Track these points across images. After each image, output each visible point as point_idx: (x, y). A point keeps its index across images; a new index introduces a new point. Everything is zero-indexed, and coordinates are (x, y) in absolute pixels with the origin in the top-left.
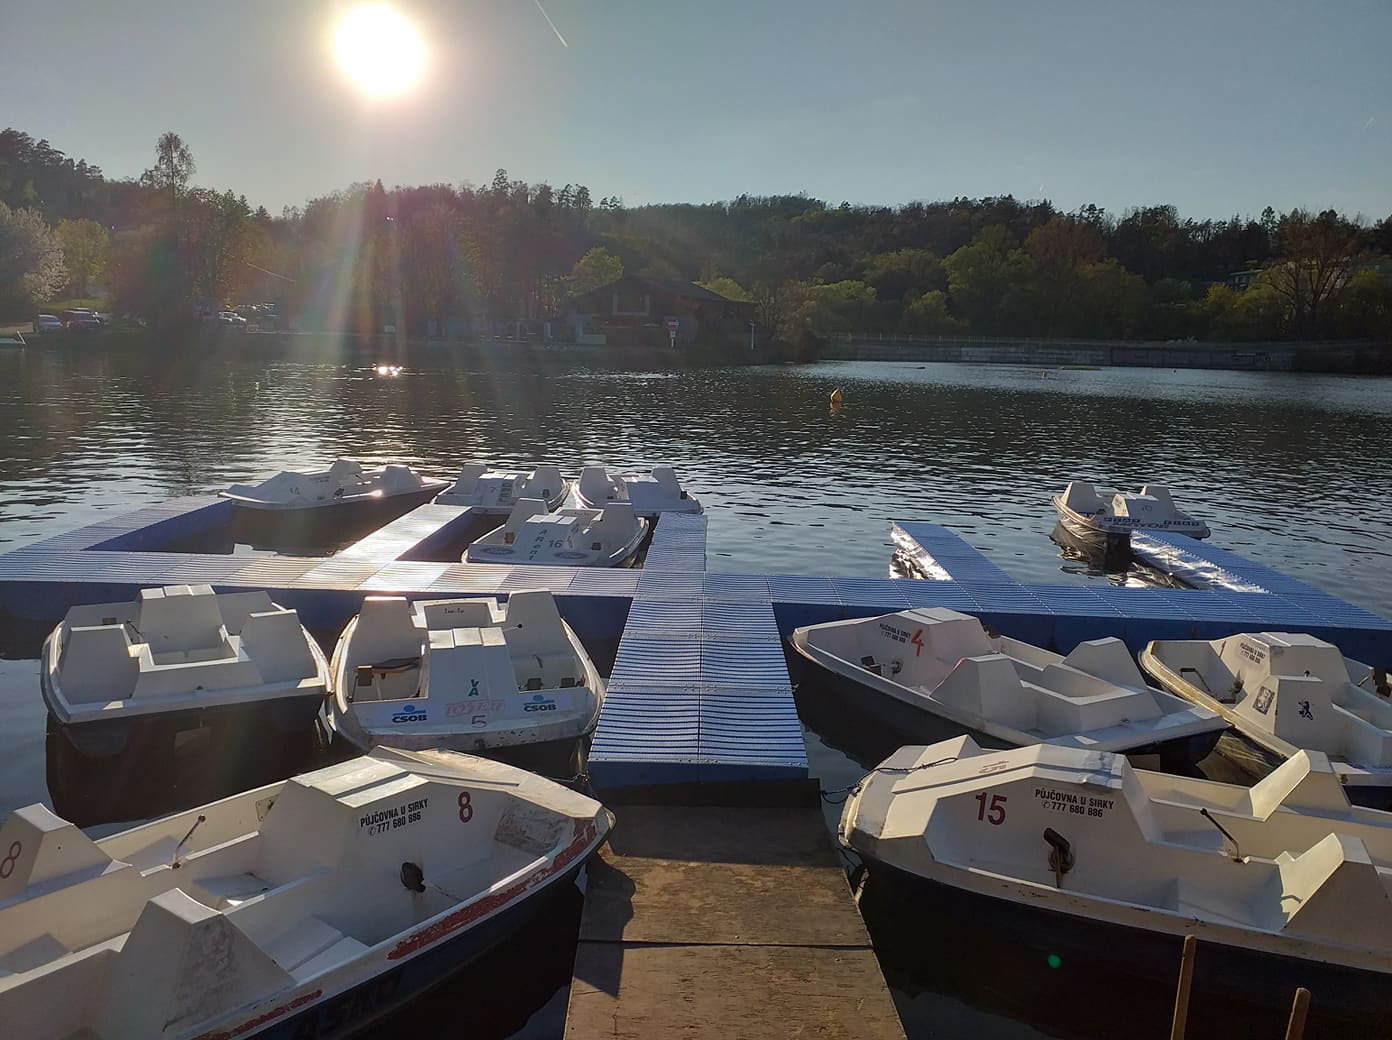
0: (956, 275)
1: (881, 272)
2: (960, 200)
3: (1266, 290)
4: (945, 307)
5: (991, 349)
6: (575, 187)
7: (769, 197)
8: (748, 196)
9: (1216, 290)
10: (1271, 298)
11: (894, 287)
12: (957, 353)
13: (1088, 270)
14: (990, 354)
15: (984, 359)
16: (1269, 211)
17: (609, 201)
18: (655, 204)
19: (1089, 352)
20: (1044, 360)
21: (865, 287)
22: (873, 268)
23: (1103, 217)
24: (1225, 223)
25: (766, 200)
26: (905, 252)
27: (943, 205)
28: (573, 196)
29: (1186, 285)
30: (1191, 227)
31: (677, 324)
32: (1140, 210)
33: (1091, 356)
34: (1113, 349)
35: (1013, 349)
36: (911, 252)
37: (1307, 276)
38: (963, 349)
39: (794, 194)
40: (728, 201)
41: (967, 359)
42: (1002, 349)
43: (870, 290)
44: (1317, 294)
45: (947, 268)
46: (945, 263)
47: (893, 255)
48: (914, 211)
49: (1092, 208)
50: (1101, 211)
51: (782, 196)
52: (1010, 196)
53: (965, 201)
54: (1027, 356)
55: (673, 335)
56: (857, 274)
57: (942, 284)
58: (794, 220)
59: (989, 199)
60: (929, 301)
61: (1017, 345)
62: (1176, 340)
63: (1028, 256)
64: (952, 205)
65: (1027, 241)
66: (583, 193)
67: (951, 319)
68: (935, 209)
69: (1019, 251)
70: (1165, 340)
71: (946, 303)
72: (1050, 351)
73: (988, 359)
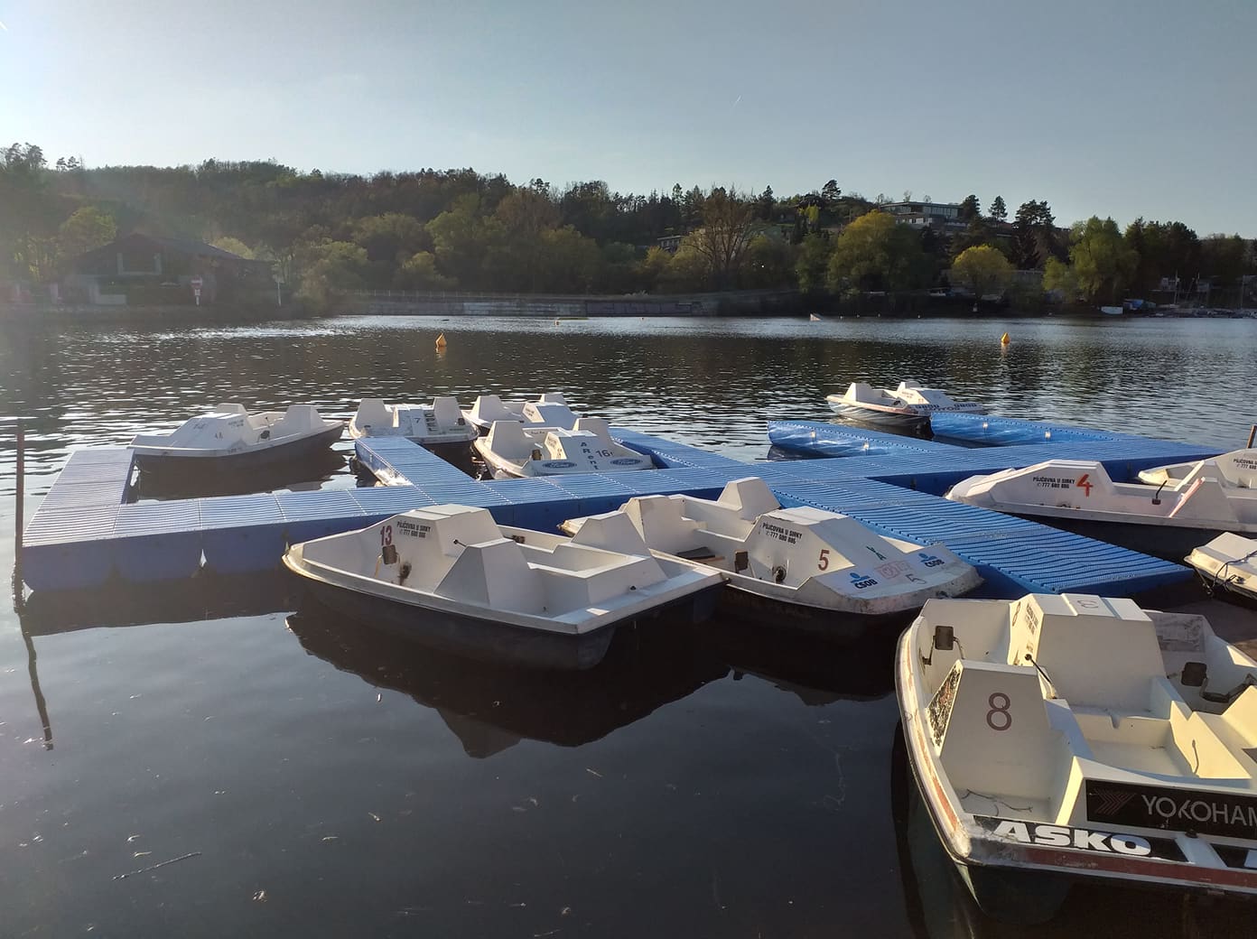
0: (441, 238)
1: (368, 234)
2: (426, 171)
3: (691, 252)
4: (434, 267)
5: (487, 304)
6: (25, 146)
7: (238, 162)
8: (216, 160)
9: (653, 252)
10: (695, 257)
11: (383, 248)
12: (459, 308)
13: (551, 235)
14: (488, 308)
15: (484, 313)
16: (678, 187)
17: (66, 161)
18: (114, 166)
19: (568, 305)
20: (534, 313)
21: (357, 248)
22: (361, 230)
23: (550, 190)
24: (643, 197)
25: (234, 165)
26: (389, 217)
27: (412, 174)
28: (23, 155)
29: (630, 247)
30: (618, 200)
31: (201, 282)
32: (579, 185)
33: (571, 308)
34: (586, 302)
35: (507, 304)
36: (395, 216)
37: (720, 240)
38: (465, 304)
39: (264, 159)
40: (195, 165)
41: (470, 312)
42: (497, 304)
43: (362, 251)
44: (728, 255)
45: (431, 231)
46: (430, 226)
47: (377, 219)
48: (384, 180)
49: (539, 181)
50: (547, 184)
51: (252, 161)
52: (471, 169)
53: (431, 172)
54: (519, 309)
55: (197, 293)
56: (346, 236)
57: (427, 245)
58: (269, 184)
59: (452, 171)
60: (419, 261)
61: (509, 300)
62: (631, 294)
63: (500, 222)
64: (420, 175)
65: (499, 209)
66: (35, 153)
67: (440, 277)
68: (405, 179)
69: (493, 217)
70: (624, 294)
71: (435, 263)
72: (537, 305)
73: (487, 313)
